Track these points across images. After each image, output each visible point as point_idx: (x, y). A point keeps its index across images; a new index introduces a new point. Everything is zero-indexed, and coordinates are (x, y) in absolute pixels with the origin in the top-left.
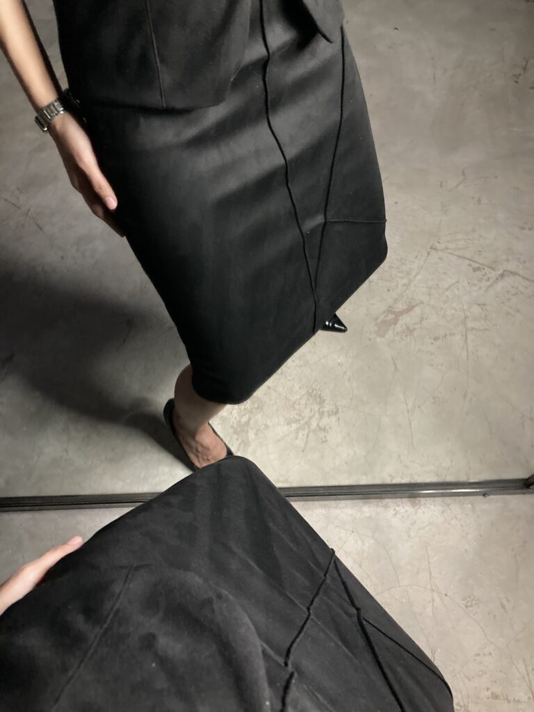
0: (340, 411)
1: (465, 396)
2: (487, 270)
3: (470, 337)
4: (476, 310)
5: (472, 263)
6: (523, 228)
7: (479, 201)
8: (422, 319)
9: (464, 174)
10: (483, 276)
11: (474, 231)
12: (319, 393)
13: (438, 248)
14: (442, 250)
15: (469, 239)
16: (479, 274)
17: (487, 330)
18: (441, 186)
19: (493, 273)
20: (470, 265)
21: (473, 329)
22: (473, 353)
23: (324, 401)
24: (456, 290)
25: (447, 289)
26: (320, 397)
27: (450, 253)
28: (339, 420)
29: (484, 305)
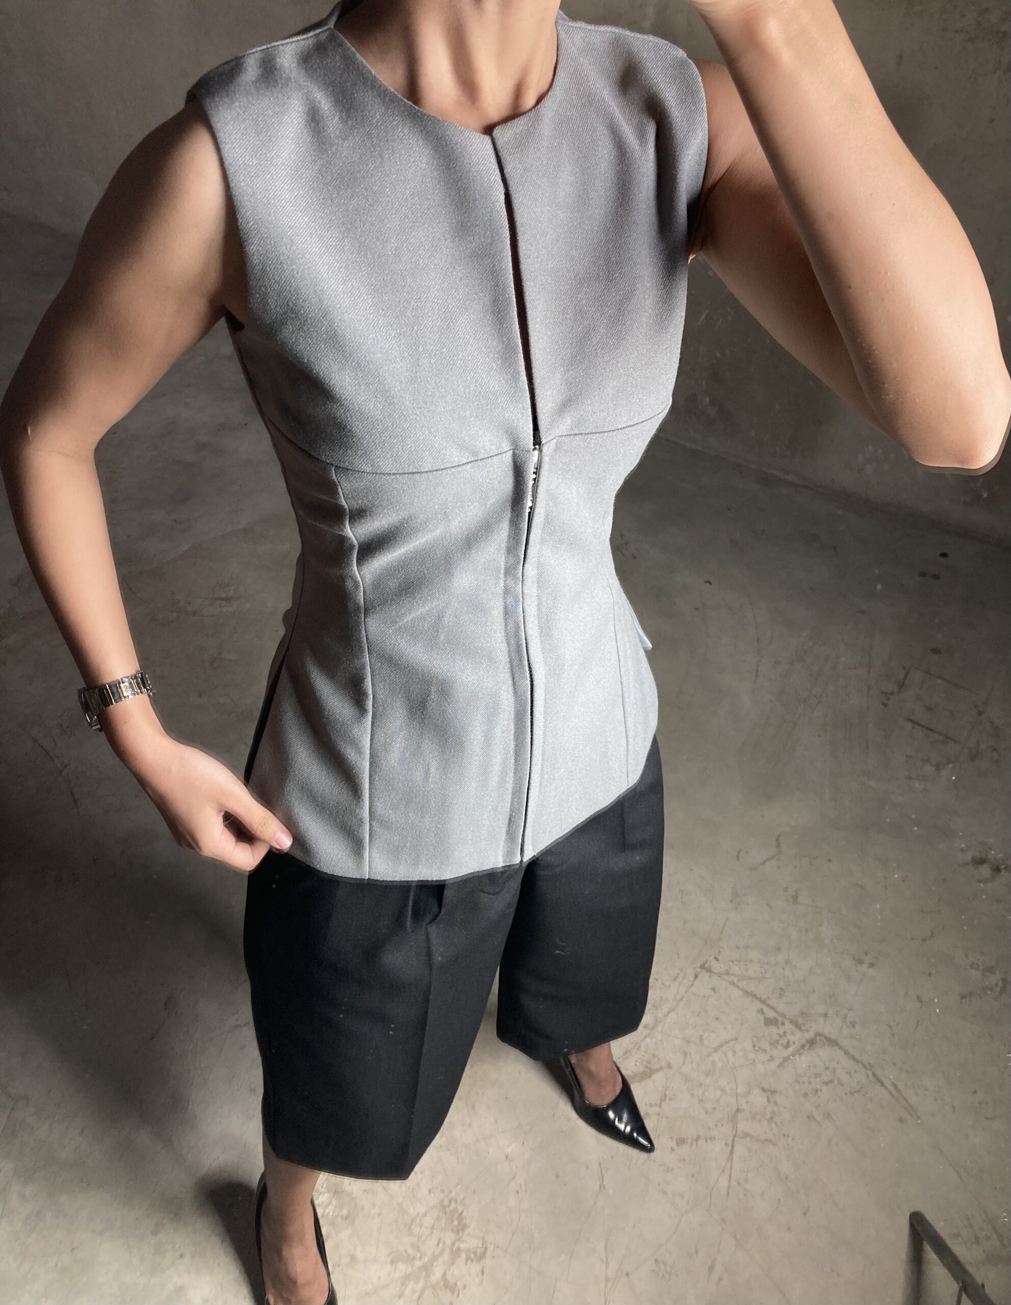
0: (488, 1254)
1: (711, 1269)
2: (788, 1027)
3: (740, 1150)
4: (758, 1099)
5: (766, 1010)
6: (860, 962)
7: (795, 898)
8: (663, 1099)
9: (778, 846)
10: (781, 1036)
11: (779, 949)
12: (460, 1209)
13: (713, 969)
14: (720, 975)
15: (767, 964)
16: (773, 1029)
17: (770, 1141)
18: (738, 859)
19: (799, 1034)
20: (761, 1011)
21: (746, 1135)
22: (739, 1183)
23: (465, 1227)
24: (730, 1054)
25: (716, 1050)
26: (460, 1217)
27: (732, 983)
28: (483, 1273)
29: (773, 1092)
